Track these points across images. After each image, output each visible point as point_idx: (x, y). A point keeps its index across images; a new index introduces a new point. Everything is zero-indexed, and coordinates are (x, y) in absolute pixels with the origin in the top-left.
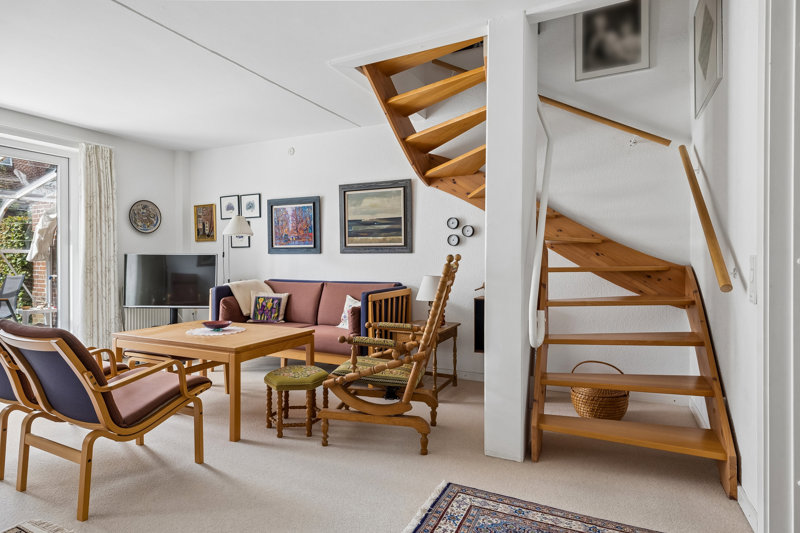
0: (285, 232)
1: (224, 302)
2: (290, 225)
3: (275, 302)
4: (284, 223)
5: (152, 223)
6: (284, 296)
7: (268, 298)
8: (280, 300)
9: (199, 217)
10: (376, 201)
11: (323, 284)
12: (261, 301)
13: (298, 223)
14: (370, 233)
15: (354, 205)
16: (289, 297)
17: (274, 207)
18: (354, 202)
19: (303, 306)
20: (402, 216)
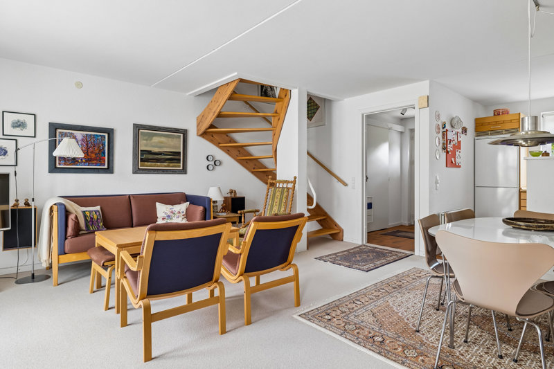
7: (92, 211)
8: (99, 212)
10: (163, 139)
11: (129, 198)
12: (88, 214)
14: (158, 161)
15: (147, 140)
17: (58, 130)
18: (146, 138)
20: (181, 151)
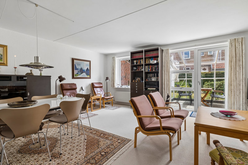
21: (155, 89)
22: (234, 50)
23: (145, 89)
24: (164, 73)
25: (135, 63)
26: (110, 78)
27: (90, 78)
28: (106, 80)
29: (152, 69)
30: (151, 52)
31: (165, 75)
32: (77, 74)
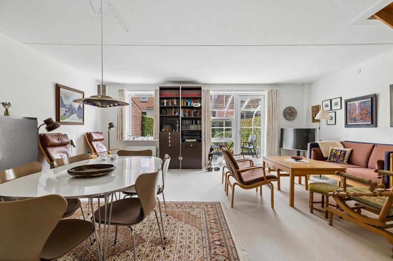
0: (354, 116)
1: (314, 150)
2: (357, 112)
3: (343, 152)
4: (354, 111)
5: (293, 116)
6: (348, 150)
7: (338, 150)
8: (345, 152)
9: (314, 111)
11: (374, 145)
12: (334, 151)
13: (362, 110)
16: (352, 151)
17: (348, 103)
19: (360, 156)
21: (195, 140)
22: (271, 101)
23: (182, 141)
24: (205, 120)
25: (165, 104)
26: (115, 124)
27: (83, 124)
28: (109, 128)
29: (189, 114)
30: (190, 91)
31: (205, 122)
32: (65, 115)
